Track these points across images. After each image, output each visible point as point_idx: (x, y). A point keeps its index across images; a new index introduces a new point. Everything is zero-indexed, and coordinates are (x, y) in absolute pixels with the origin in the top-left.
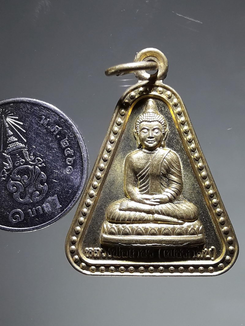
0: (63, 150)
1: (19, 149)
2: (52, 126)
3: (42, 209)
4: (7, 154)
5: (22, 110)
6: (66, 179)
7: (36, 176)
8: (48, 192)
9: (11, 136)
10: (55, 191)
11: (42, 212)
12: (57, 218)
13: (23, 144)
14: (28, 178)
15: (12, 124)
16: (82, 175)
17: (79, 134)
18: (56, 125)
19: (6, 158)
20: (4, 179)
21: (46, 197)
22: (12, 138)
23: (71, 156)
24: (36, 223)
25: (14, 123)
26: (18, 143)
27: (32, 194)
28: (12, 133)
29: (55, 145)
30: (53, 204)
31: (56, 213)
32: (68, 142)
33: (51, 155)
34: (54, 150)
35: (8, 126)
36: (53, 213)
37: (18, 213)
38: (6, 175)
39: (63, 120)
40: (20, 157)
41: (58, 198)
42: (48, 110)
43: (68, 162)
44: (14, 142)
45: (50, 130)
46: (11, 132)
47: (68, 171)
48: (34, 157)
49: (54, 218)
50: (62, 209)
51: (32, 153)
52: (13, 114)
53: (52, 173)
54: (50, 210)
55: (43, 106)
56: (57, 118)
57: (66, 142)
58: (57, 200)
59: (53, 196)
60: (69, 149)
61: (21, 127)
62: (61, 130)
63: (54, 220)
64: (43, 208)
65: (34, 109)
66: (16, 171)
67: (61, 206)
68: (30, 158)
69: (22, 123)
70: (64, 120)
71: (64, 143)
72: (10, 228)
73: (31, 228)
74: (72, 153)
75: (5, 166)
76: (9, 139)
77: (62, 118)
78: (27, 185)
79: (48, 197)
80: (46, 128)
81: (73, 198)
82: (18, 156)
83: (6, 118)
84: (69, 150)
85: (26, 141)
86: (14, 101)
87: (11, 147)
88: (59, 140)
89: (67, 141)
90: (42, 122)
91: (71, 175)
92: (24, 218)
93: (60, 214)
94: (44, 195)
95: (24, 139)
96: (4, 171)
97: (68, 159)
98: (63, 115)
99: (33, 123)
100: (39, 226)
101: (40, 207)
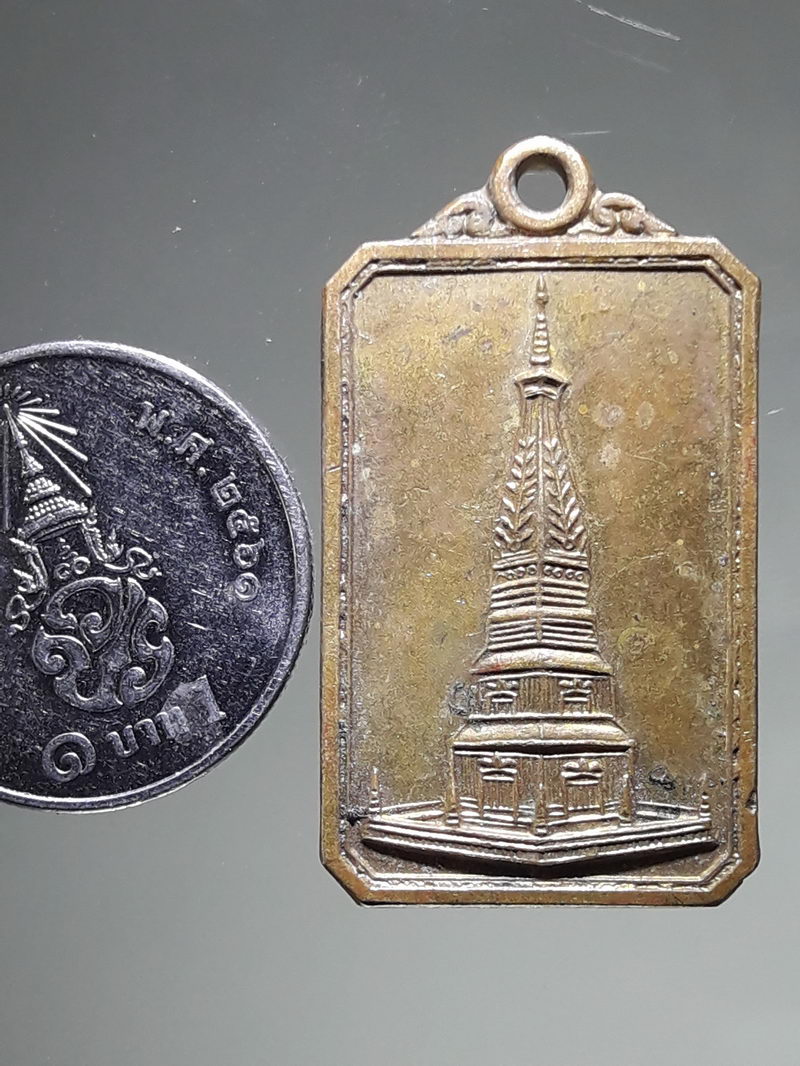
0: (219, 517)
1: (69, 519)
2: (179, 434)
3: (157, 728)
4: (26, 541)
5: (73, 383)
6: (239, 620)
7: (129, 614)
8: (177, 667)
9: (38, 475)
10: (200, 661)
11: (156, 739)
12: (211, 756)
13: (79, 503)
14: (104, 623)
15: (39, 434)
16: (293, 602)
17: (274, 460)
18: (194, 431)
19: (23, 555)
20: (21, 628)
21: (170, 685)
22: (41, 484)
23: (252, 538)
24: (139, 778)
25: (44, 432)
26: (62, 499)
27: (118, 677)
28: (41, 467)
29: (193, 502)
30: (196, 710)
31: (207, 739)
32: (239, 489)
33: (180, 537)
34: (192, 520)
35: (24, 442)
36: (197, 741)
37: (73, 745)
38: (26, 613)
39: (216, 412)
40: (73, 548)
41: (213, 688)
42: (162, 381)
43: (243, 558)
44: (47, 497)
45: (173, 449)
46: (36, 463)
47: (243, 589)
48: (119, 547)
49: (200, 757)
50: (227, 726)
51: (114, 533)
52: (40, 400)
53: (186, 599)
54: (187, 729)
55: (143, 367)
56: (197, 408)
57: (230, 490)
58: (209, 694)
59: (194, 680)
60: (242, 511)
61: (70, 444)
62: (210, 446)
63: (202, 764)
64: (159, 725)
65: (115, 380)
66: (59, 598)
67: (222, 713)
68: (108, 551)
69: (72, 431)
70: (222, 413)
71: (225, 492)
72: (50, 799)
73: (122, 795)
74: (255, 527)
75: (20, 581)
76: (30, 488)
77: (213, 405)
78: (100, 644)
79: (178, 684)
80: (158, 444)
81: (264, 686)
82: (65, 544)
83: (16, 412)
84: (241, 517)
85: (89, 491)
86: (44, 352)
87: (38, 514)
88: (207, 483)
89: (233, 485)
90: (142, 423)
91: (253, 602)
92: (97, 762)
93: (221, 743)
94: (164, 676)
95: (83, 485)
96: (17, 600)
97: (241, 550)
98: (215, 395)
99: (112, 427)
100: (148, 787)
101: (150, 720)
